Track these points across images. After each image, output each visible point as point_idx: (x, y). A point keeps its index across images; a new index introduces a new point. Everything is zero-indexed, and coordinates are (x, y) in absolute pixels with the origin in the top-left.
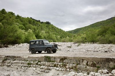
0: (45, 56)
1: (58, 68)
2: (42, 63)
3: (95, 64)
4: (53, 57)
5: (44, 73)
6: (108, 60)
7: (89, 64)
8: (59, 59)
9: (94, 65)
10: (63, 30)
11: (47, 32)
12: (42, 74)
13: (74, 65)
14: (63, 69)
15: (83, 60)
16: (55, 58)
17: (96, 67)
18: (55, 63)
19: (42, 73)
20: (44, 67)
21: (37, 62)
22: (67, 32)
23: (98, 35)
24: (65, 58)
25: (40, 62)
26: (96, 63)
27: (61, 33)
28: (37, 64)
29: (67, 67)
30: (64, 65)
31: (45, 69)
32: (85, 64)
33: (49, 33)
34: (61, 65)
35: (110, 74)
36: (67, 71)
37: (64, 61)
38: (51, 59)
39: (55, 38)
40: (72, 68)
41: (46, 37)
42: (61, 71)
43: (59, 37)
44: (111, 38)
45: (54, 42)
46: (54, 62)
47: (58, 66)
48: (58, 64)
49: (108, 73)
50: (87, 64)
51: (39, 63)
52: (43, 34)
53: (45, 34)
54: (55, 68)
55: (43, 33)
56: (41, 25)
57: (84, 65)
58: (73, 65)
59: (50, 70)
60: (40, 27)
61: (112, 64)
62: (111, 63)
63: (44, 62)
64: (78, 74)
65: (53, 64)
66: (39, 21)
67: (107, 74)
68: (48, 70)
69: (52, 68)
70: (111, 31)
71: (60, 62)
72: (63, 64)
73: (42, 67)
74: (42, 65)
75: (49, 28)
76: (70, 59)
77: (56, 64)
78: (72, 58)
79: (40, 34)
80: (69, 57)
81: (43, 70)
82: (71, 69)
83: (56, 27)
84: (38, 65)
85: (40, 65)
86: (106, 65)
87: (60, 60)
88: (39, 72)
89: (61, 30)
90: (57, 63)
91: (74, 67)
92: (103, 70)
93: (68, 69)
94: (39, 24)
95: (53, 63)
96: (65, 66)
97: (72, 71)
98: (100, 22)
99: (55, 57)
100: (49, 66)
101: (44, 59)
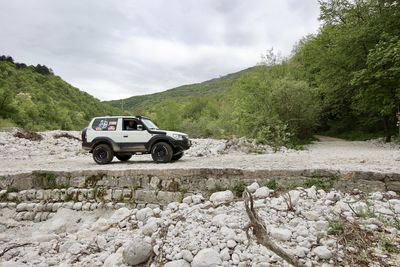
0: (35, 173)
1: (78, 205)
2: (22, 192)
3: (178, 185)
4: (62, 173)
5: (32, 223)
6: (205, 173)
7: (163, 185)
8: (84, 179)
9: (175, 187)
10: (95, 97)
11: (38, 100)
12: (23, 226)
13: (127, 191)
14: (95, 204)
15: (150, 176)
16: (69, 176)
17: (178, 190)
18: (71, 190)
19: (23, 222)
20: (31, 205)
21: (5, 191)
22: (105, 102)
23: (185, 117)
24: (102, 175)
25: (16, 191)
26: (179, 181)
27: (89, 106)
28: (4, 198)
29: (106, 198)
30: (100, 193)
31: (35, 210)
32: (155, 186)
33: (45, 101)
34: (90, 195)
35: (207, 203)
36: (107, 208)
37: (99, 183)
38: (57, 180)
39: (69, 118)
40: (122, 200)
41: (37, 112)
42: (90, 209)
43: (80, 115)
44: (211, 125)
45: (63, 129)
46: (67, 187)
47: (80, 197)
48: (79, 193)
49: (202, 201)
50: (160, 187)
51: (13, 194)
52: (25, 104)
53: (32, 104)
54: (71, 203)
55: (24, 100)
56: (15, 72)
57: (153, 189)
58: (125, 190)
59: (51, 211)
60: (11, 78)
61: (211, 182)
62: (211, 179)
63: (33, 191)
64: (139, 212)
65: (64, 193)
66: (10, 59)
67: (202, 204)
68: (46, 214)
69: (60, 204)
70: (210, 108)
71: (85, 187)
72: (95, 192)
73: (21, 206)
74: (22, 201)
75: (48, 86)
76: (117, 175)
77: (73, 193)
78: (122, 174)
79: (14, 103)
80: (113, 172)
81: (28, 213)
82: (118, 201)
83: (70, 86)
84: (8, 200)
85: (15, 200)
86: (201, 185)
87: (86, 181)
88: (11, 222)
89: (87, 97)
90: (76, 190)
91: (128, 196)
92: (194, 196)
93: (110, 204)
94: (9, 69)
95: (63, 190)
96: (101, 195)
97: (120, 207)
98: (190, 86)
99: (69, 173)
100: (50, 200)
101: (30, 183)
